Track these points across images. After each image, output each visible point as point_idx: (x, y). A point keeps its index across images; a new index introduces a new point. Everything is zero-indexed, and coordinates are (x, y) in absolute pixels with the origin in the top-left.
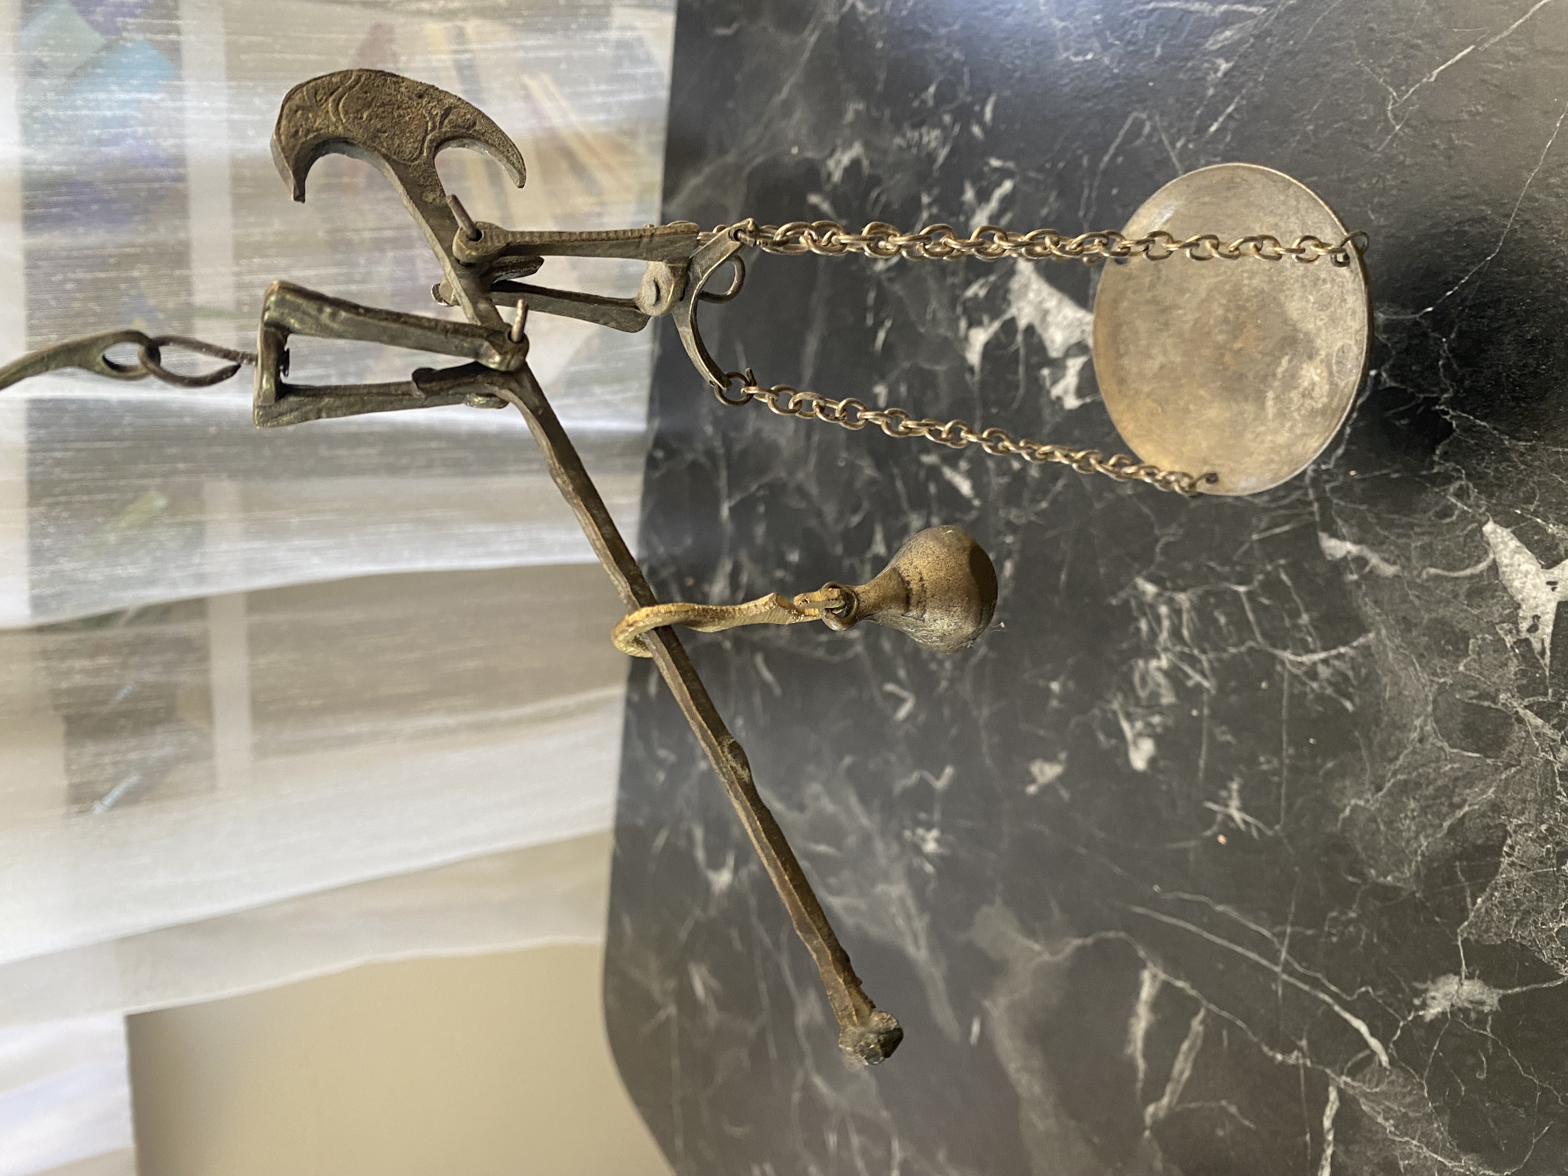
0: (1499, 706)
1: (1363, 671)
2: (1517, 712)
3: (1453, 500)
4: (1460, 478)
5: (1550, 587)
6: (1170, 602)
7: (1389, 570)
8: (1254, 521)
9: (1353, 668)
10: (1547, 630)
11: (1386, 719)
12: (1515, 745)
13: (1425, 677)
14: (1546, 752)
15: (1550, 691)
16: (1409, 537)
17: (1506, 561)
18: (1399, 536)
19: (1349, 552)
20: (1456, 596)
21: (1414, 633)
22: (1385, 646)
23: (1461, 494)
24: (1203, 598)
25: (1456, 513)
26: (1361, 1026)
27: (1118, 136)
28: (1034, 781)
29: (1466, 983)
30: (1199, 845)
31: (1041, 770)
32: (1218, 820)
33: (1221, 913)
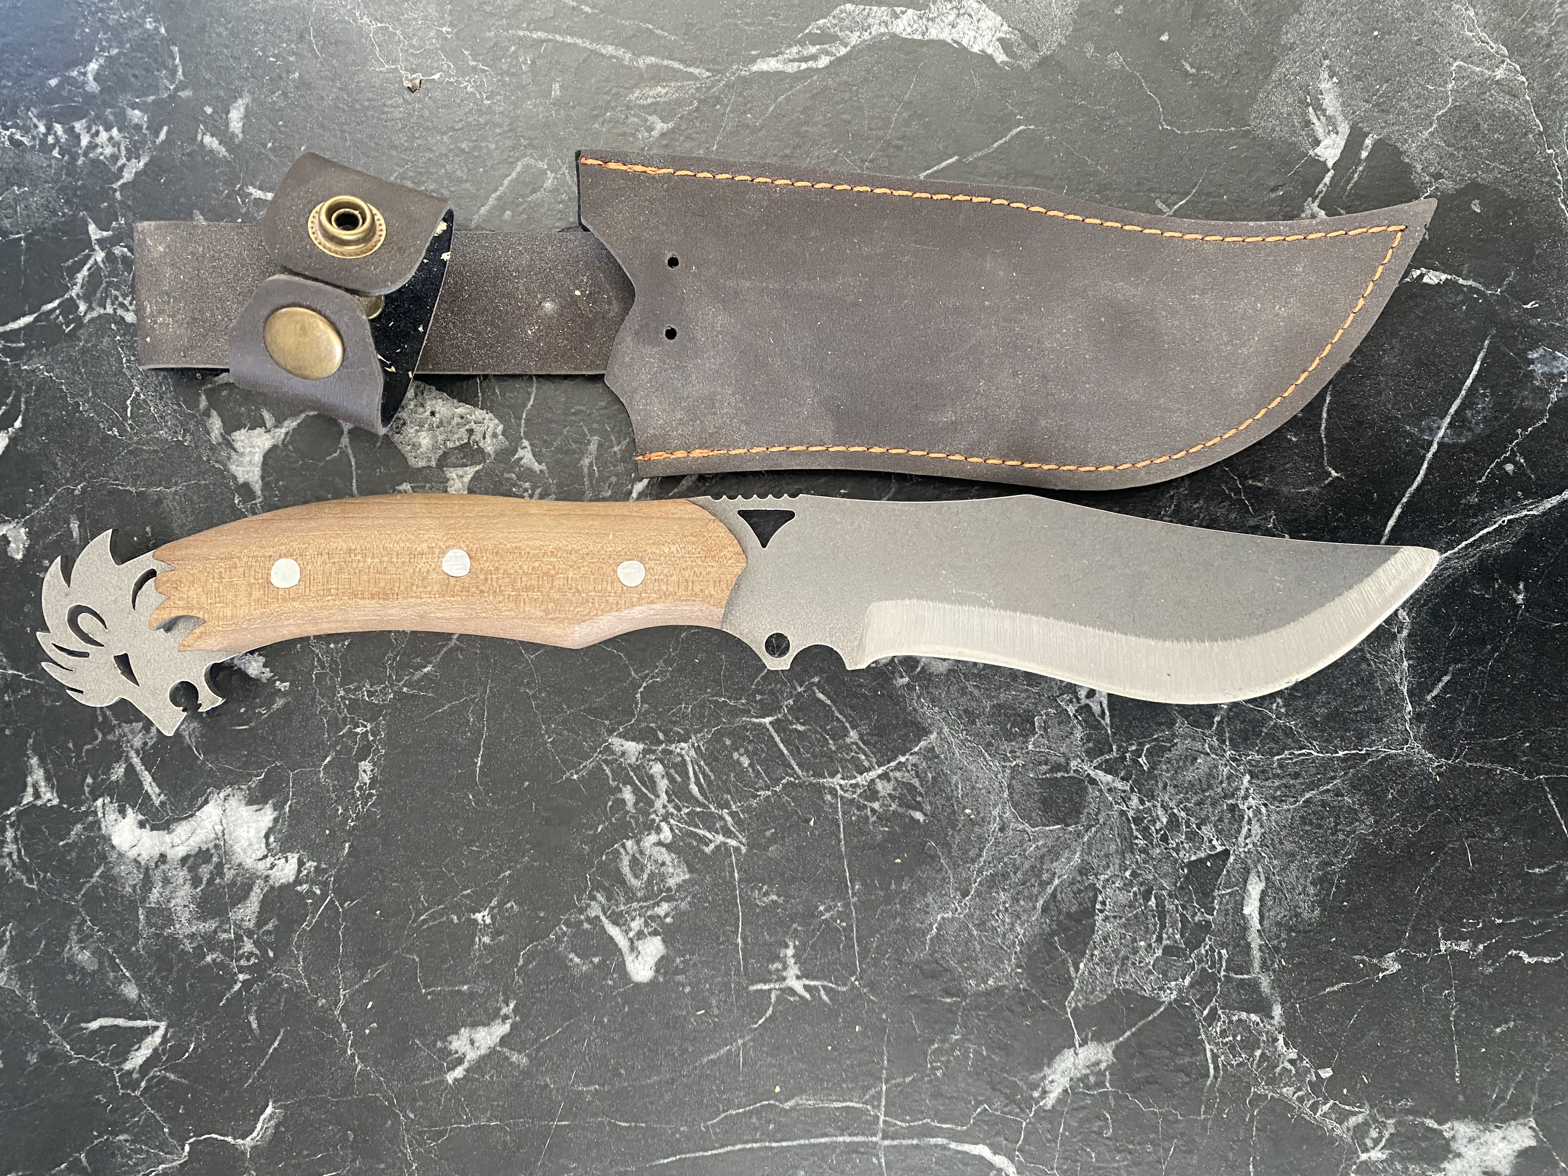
26: (982, 1150)
27: (502, 185)
28: (460, 1061)
29: (1080, 1051)
30: (750, 1040)
31: (472, 1042)
32: (773, 1000)
33: (792, 1109)
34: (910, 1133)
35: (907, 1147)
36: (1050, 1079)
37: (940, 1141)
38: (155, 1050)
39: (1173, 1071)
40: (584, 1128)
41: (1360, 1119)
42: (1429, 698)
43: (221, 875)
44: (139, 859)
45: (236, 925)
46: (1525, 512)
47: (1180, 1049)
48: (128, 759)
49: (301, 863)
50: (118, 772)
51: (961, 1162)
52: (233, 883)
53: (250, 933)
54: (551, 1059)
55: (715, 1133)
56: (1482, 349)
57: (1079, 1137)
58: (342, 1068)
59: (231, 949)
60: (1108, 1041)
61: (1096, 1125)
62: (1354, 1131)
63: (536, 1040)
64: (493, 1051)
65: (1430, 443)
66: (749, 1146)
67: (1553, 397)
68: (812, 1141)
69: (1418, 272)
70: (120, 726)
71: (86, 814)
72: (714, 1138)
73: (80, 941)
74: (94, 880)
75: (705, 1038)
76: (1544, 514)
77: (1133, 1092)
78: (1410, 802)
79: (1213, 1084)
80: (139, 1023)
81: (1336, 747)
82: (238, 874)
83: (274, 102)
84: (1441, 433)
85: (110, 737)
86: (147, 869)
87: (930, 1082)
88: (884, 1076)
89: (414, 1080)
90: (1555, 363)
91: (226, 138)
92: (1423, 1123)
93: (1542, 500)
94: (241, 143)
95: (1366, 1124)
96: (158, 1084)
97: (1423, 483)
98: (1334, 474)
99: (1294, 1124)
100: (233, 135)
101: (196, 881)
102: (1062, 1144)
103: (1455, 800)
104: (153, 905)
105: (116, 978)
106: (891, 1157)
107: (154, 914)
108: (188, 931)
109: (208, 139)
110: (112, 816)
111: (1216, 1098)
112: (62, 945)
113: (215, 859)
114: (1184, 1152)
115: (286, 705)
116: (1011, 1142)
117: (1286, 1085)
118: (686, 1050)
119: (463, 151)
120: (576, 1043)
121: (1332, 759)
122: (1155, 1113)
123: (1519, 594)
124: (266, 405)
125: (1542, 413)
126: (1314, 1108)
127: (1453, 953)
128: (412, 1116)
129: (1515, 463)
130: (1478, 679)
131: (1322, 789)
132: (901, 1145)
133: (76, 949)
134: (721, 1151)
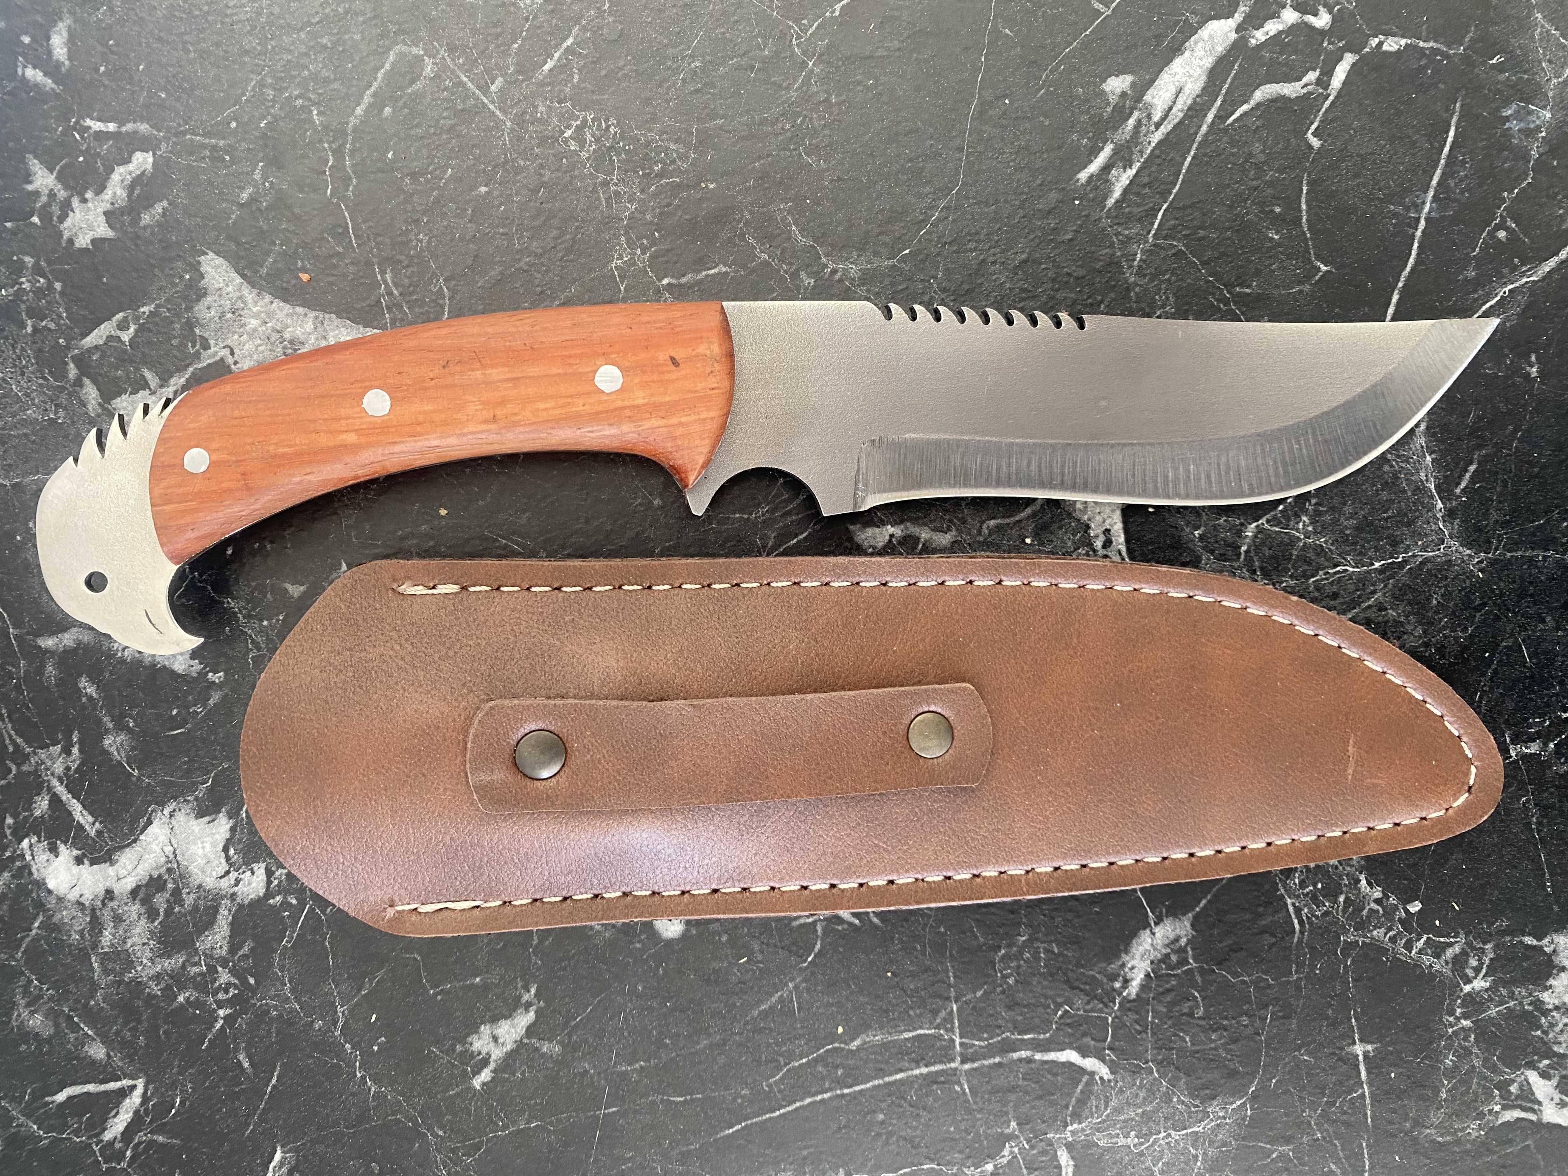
26: (1070, 1056)
27: (375, 79)
28: (485, 1062)
29: (1157, 930)
30: (802, 981)
31: (495, 1039)
32: (820, 932)
33: (859, 1048)
34: (990, 1051)
35: (990, 1067)
36: (1129, 966)
37: (1023, 1054)
38: (136, 1112)
39: (1257, 934)
40: (635, 1112)
41: (1457, 949)
42: (1458, 491)
43: (180, 902)
44: (82, 900)
45: (206, 955)
46: (1525, 280)
47: (1261, 909)
48: (50, 789)
49: (269, 873)
50: (42, 805)
51: (1049, 1072)
52: (195, 908)
53: (224, 962)
54: (586, 1042)
55: (780, 1091)
56: (1453, 113)
57: (1170, 1023)
58: (353, 1094)
59: (204, 983)
60: (1184, 914)
61: (1185, 1007)
62: (1453, 963)
63: (566, 1024)
64: (520, 1044)
65: (1418, 220)
66: (819, 1098)
67: (1535, 154)
68: (887, 1079)
69: (1377, 40)
70: (35, 753)
71: (12, 859)
72: (779, 1096)
73: (28, 1005)
74: (34, 932)
75: (752, 988)
76: (1544, 278)
77: (1219, 964)
78: (1456, 605)
79: (1300, 940)
80: (113, 1086)
81: (1371, 558)
82: (199, 898)
83: (101, 20)
84: (1427, 209)
85: (25, 768)
86: (93, 910)
87: (1003, 992)
88: (953, 994)
89: (437, 1093)
90: (1530, 118)
91: (51, 68)
92: (1521, 942)
93: (1540, 263)
94: (68, 70)
95: (1464, 953)
96: (146, 1149)
97: (1417, 263)
98: (1324, 268)
99: (1391, 967)
100: (59, 64)
101: (152, 914)
102: (1153, 1034)
103: (1501, 595)
104: (106, 950)
105: (76, 1039)
106: (975, 1082)
107: (109, 959)
108: (152, 972)
109: (30, 73)
110: (42, 856)
111: (1305, 954)
112: (9, 1014)
113: (170, 886)
114: (1283, 1017)
115: (224, 698)
116: (1100, 1041)
117: (1375, 928)
118: (734, 1004)
119: (325, 47)
120: (611, 1019)
121: (1369, 572)
122: (1244, 982)
123: (1532, 366)
124: (145, 363)
125: (1525, 175)
126: (1409, 946)
127: (1524, 757)
128: (441, 1133)
129: (1507, 229)
130: (1504, 464)
131: (1364, 605)
132: (983, 1066)
133: (25, 1014)
134: (790, 1108)
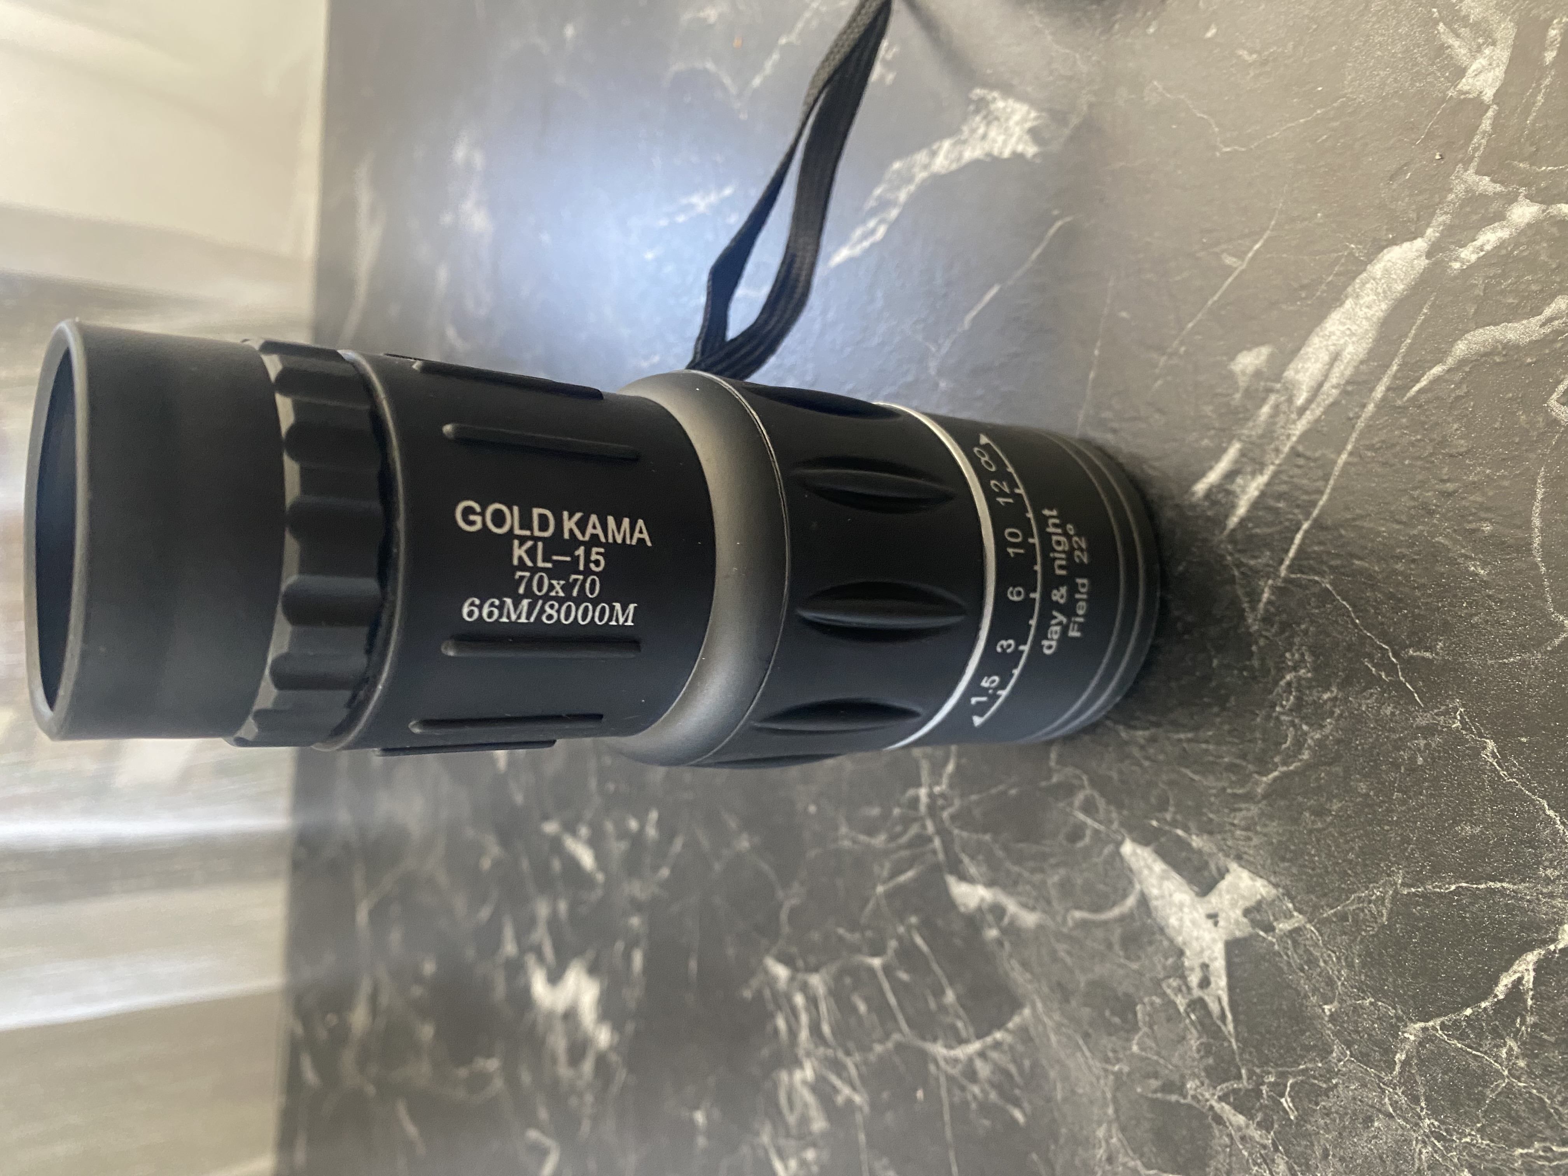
0: (1189, 1100)
1: (1027, 1063)
2: (1212, 1108)
3: (1081, 816)
4: (1082, 787)
5: (1210, 923)
6: (805, 988)
7: (1029, 919)
8: (876, 869)
9: (1014, 1061)
10: (1221, 982)
11: (1064, 1131)
12: (1221, 1157)
13: (1097, 1065)
14: (1259, 1165)
15: (1243, 1071)
16: (1042, 871)
17: (1155, 892)
18: (1033, 871)
19: (982, 900)
20: (1110, 946)
21: (1074, 1003)
22: (1045, 1025)
23: (1089, 808)
24: (838, 978)
25: (1088, 833)
